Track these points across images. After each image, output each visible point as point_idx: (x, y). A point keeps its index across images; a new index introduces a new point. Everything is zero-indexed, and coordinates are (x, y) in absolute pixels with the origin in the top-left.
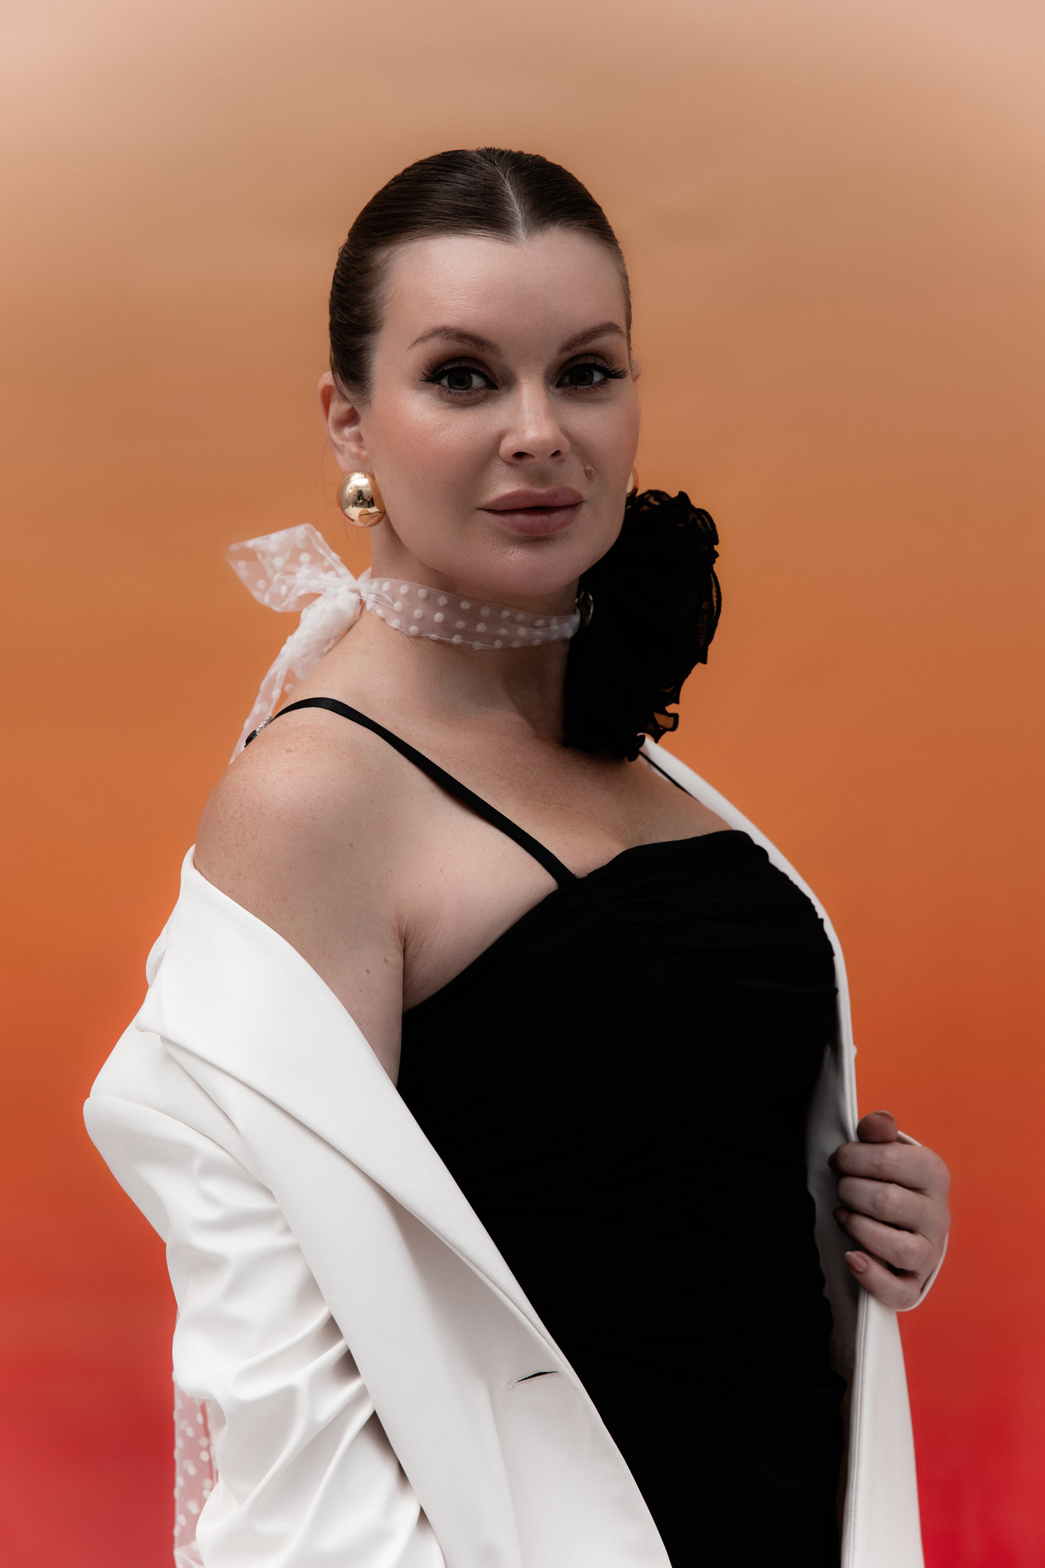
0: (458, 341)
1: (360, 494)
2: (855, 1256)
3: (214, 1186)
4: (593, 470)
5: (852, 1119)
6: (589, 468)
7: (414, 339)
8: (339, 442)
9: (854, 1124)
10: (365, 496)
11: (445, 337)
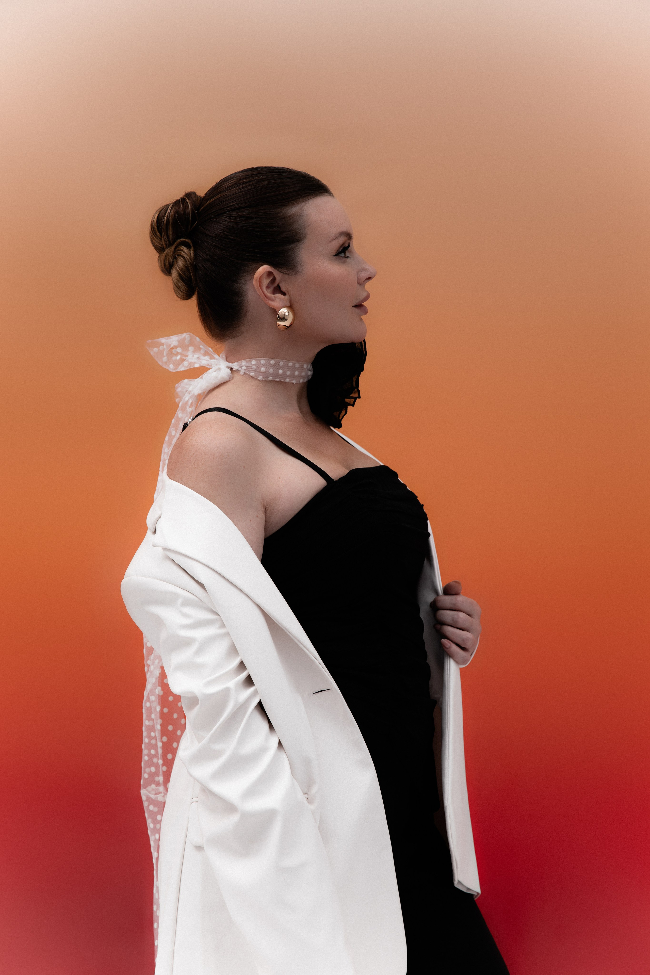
2: (444, 641)
3: (187, 610)
5: (440, 587)
9: (441, 588)
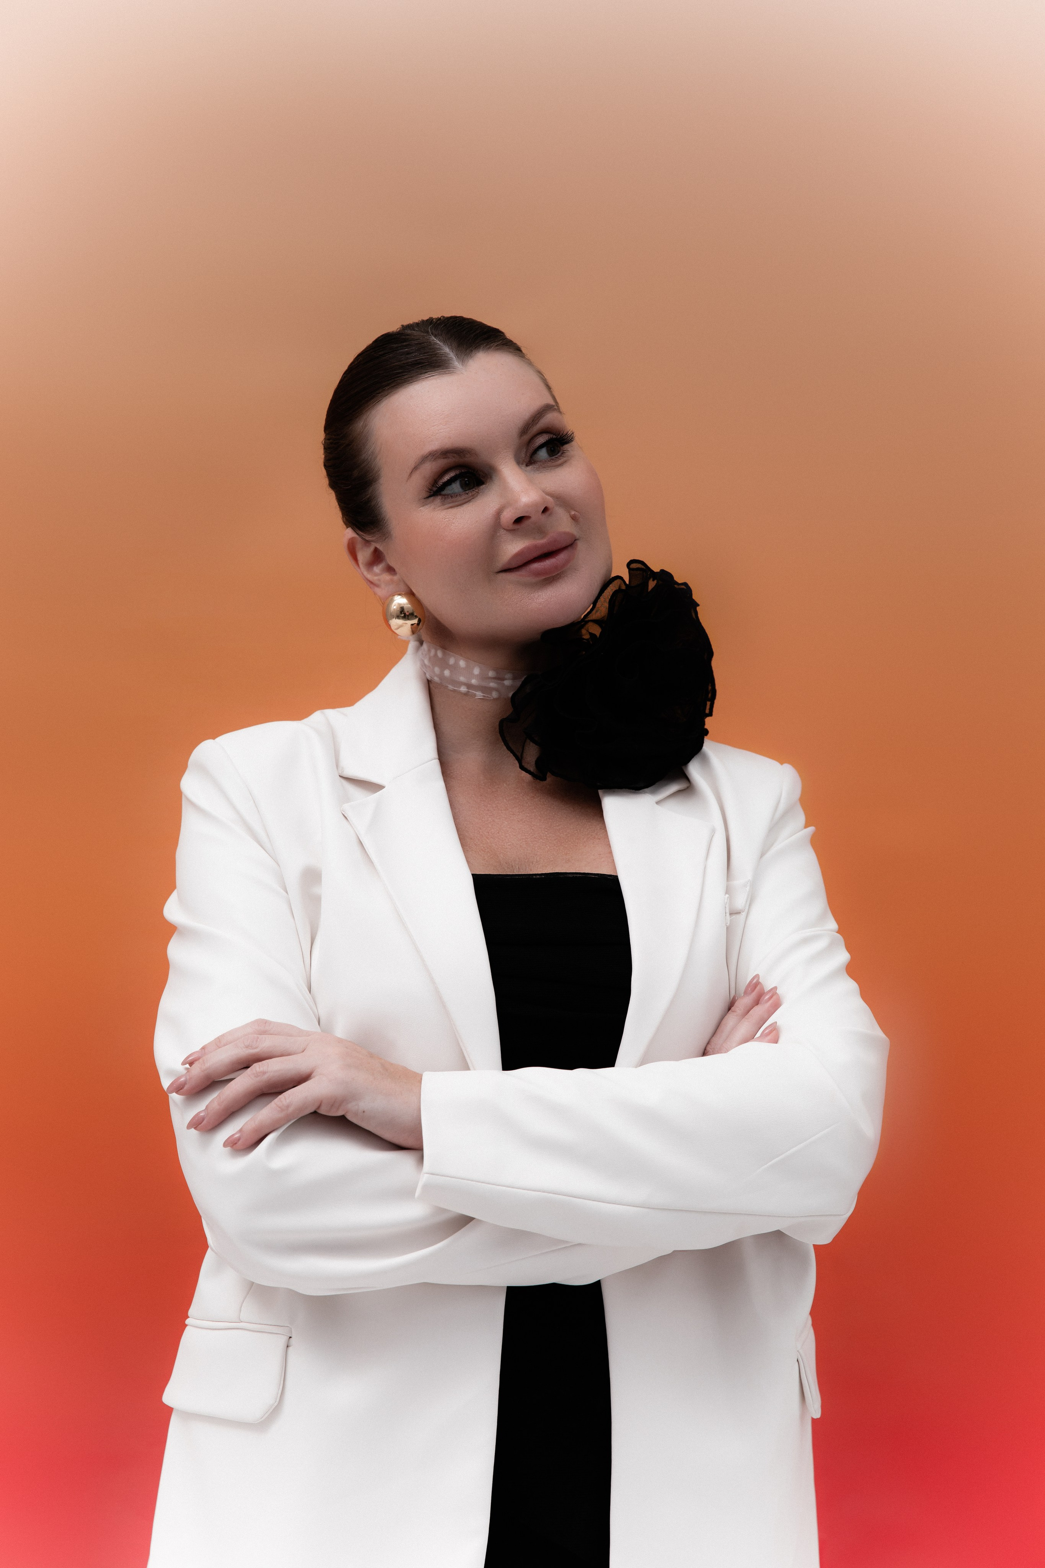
0: (443, 458)
1: (402, 610)
4: (577, 513)
6: (573, 513)
7: (409, 471)
8: (374, 579)
10: (406, 611)
11: (433, 459)
